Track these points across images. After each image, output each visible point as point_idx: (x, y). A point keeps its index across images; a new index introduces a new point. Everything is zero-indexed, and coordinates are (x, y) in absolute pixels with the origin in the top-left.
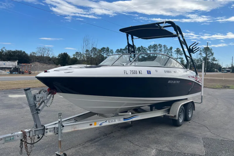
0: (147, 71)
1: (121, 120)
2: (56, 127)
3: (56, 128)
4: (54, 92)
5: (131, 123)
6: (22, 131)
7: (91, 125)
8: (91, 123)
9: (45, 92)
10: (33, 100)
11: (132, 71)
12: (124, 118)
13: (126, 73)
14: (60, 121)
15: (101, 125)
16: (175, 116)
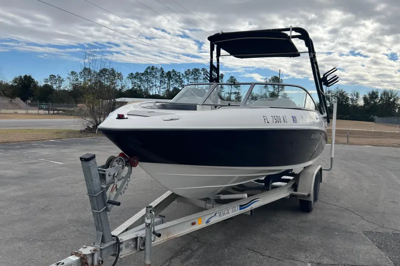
0: (292, 117)
1: (236, 208)
2: (139, 236)
3: (138, 239)
4: (136, 161)
5: (249, 214)
6: (76, 254)
7: (193, 224)
8: (193, 221)
9: (119, 162)
10: (99, 181)
11: (274, 116)
12: (241, 206)
13: (266, 121)
14: (149, 224)
15: (207, 222)
16: (309, 195)
